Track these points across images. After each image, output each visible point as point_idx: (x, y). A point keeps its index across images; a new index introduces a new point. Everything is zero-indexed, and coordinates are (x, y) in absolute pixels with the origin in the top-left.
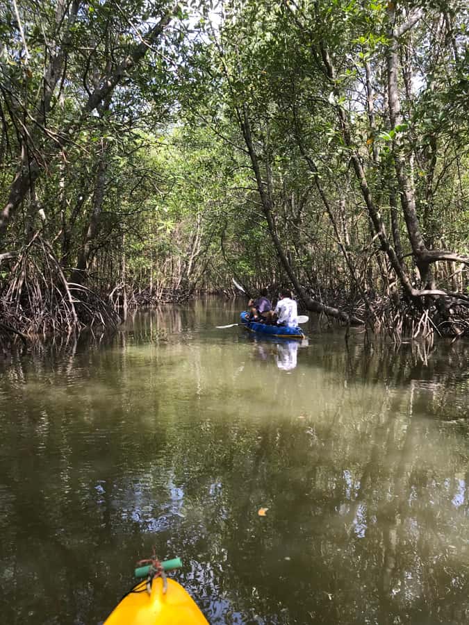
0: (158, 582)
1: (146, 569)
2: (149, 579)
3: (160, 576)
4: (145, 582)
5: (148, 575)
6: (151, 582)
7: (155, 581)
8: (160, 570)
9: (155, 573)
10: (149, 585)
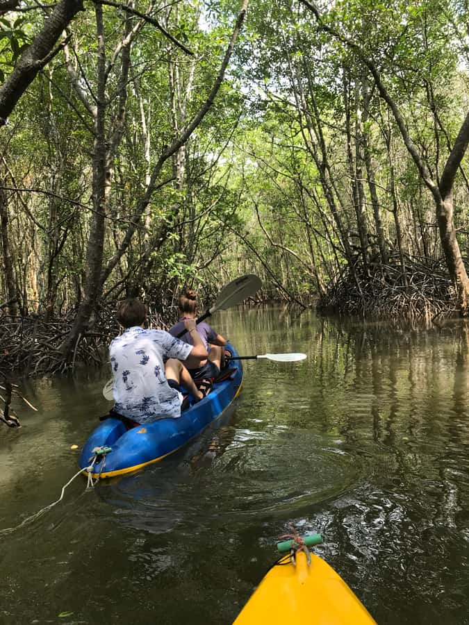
0: (302, 555)
1: (288, 544)
2: (292, 552)
3: (303, 550)
4: (289, 555)
5: (290, 549)
6: (294, 555)
7: (298, 555)
8: (301, 544)
9: (298, 547)
10: (293, 558)
